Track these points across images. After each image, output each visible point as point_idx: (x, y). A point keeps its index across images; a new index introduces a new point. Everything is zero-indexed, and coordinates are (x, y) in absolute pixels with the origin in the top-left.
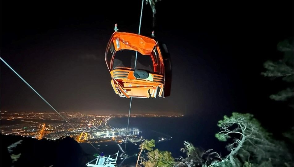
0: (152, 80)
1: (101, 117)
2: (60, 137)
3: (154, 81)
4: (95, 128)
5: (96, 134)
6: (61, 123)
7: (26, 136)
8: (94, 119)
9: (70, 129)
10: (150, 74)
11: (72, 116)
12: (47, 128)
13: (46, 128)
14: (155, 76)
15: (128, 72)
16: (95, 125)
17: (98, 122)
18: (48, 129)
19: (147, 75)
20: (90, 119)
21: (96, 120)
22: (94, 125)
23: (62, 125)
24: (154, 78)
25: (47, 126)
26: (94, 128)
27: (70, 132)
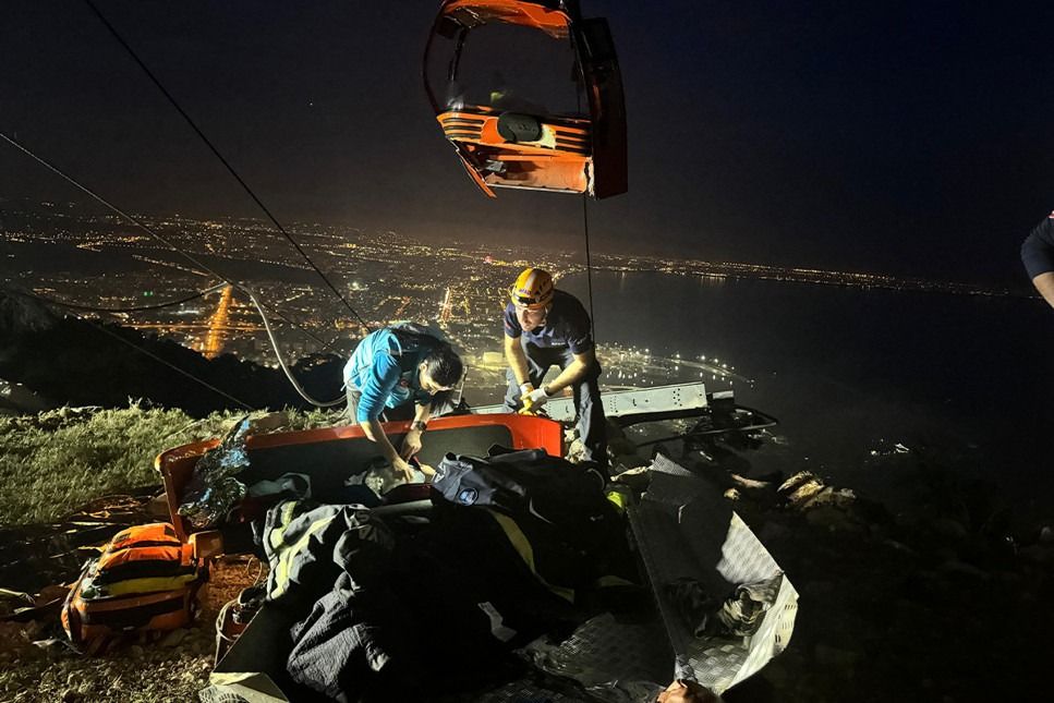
0: (553, 144)
1: (504, 267)
2: (297, 355)
3: (557, 148)
4: (475, 331)
5: (478, 362)
6: (303, 283)
7: (155, 334)
8: (469, 274)
9: (346, 322)
10: (546, 128)
11: (358, 251)
12: (242, 306)
13: (234, 304)
14: (558, 133)
15: (483, 122)
16: (474, 313)
17: (494, 293)
18: (244, 309)
19: (537, 128)
20: (452, 272)
21: (481, 285)
22: (468, 311)
23: (307, 292)
24: (557, 140)
25: (237, 295)
26: (471, 326)
27: (343, 337)
